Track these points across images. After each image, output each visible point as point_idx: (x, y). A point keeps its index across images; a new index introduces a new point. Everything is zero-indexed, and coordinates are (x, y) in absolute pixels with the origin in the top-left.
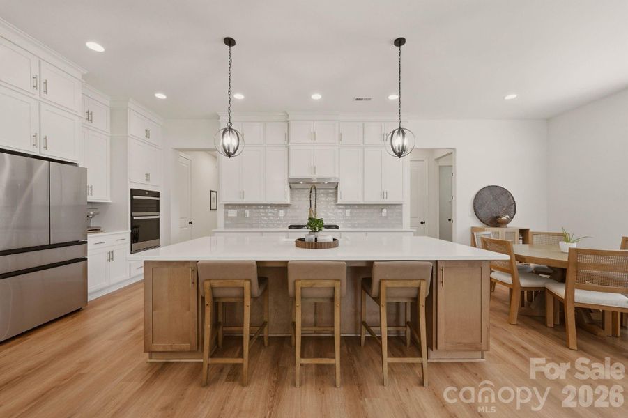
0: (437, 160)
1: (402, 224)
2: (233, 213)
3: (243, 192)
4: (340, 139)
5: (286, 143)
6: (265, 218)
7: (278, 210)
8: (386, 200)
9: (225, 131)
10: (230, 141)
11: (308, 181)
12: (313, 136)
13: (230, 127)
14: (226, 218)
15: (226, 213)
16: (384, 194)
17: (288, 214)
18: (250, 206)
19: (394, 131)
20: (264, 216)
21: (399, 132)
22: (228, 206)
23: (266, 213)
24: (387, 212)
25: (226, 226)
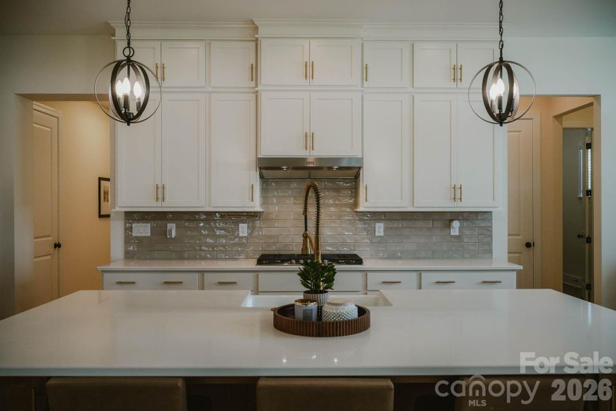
0: (559, 117)
1: (490, 251)
2: (143, 230)
3: (163, 187)
4: (365, 77)
5: (253, 84)
6: (209, 241)
7: (237, 224)
8: (459, 203)
9: (118, 67)
10: (128, 87)
11: (297, 165)
12: (308, 70)
13: (129, 57)
14: (128, 239)
15: (128, 230)
16: (456, 192)
17: (256, 234)
18: (177, 216)
19: (490, 67)
20: (207, 236)
21: (499, 69)
22: (132, 217)
23: (211, 229)
24: (461, 228)
25: (129, 256)
